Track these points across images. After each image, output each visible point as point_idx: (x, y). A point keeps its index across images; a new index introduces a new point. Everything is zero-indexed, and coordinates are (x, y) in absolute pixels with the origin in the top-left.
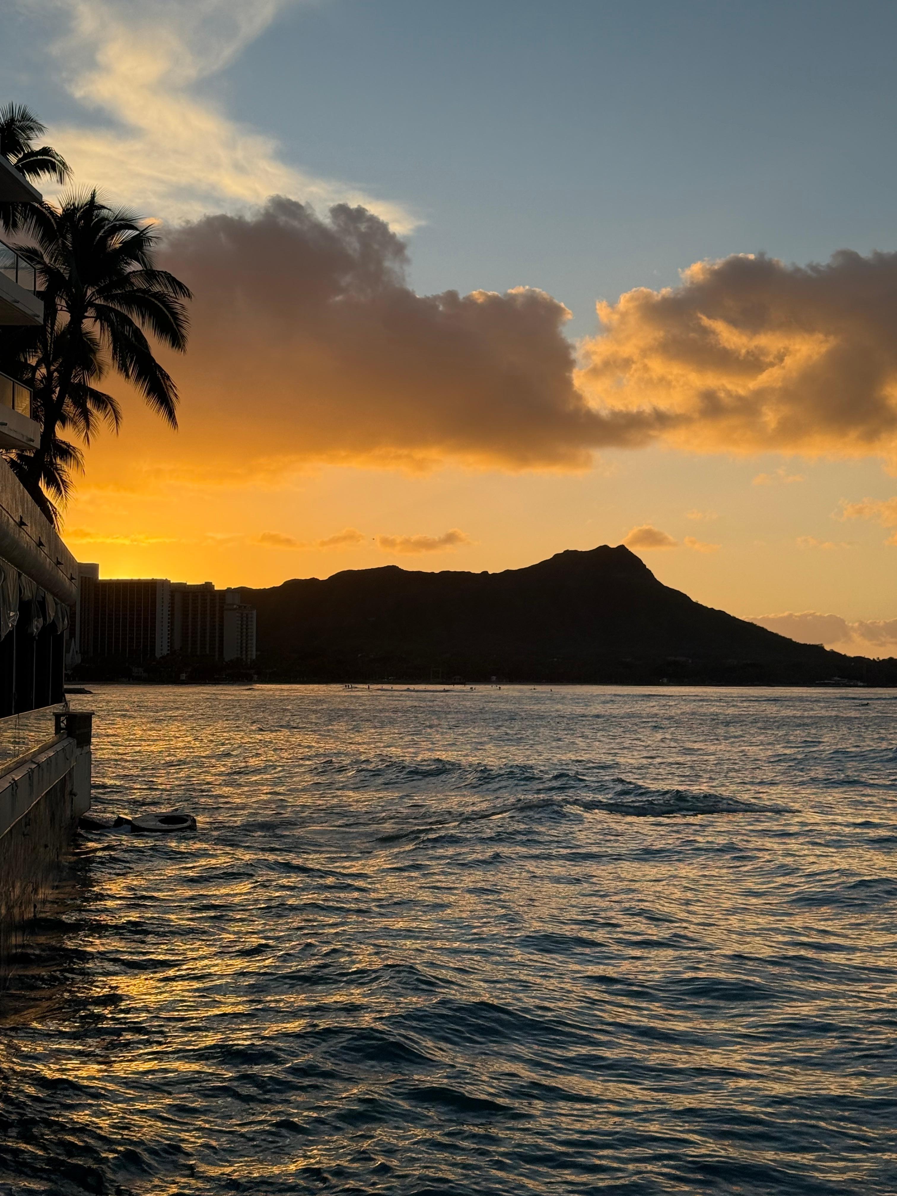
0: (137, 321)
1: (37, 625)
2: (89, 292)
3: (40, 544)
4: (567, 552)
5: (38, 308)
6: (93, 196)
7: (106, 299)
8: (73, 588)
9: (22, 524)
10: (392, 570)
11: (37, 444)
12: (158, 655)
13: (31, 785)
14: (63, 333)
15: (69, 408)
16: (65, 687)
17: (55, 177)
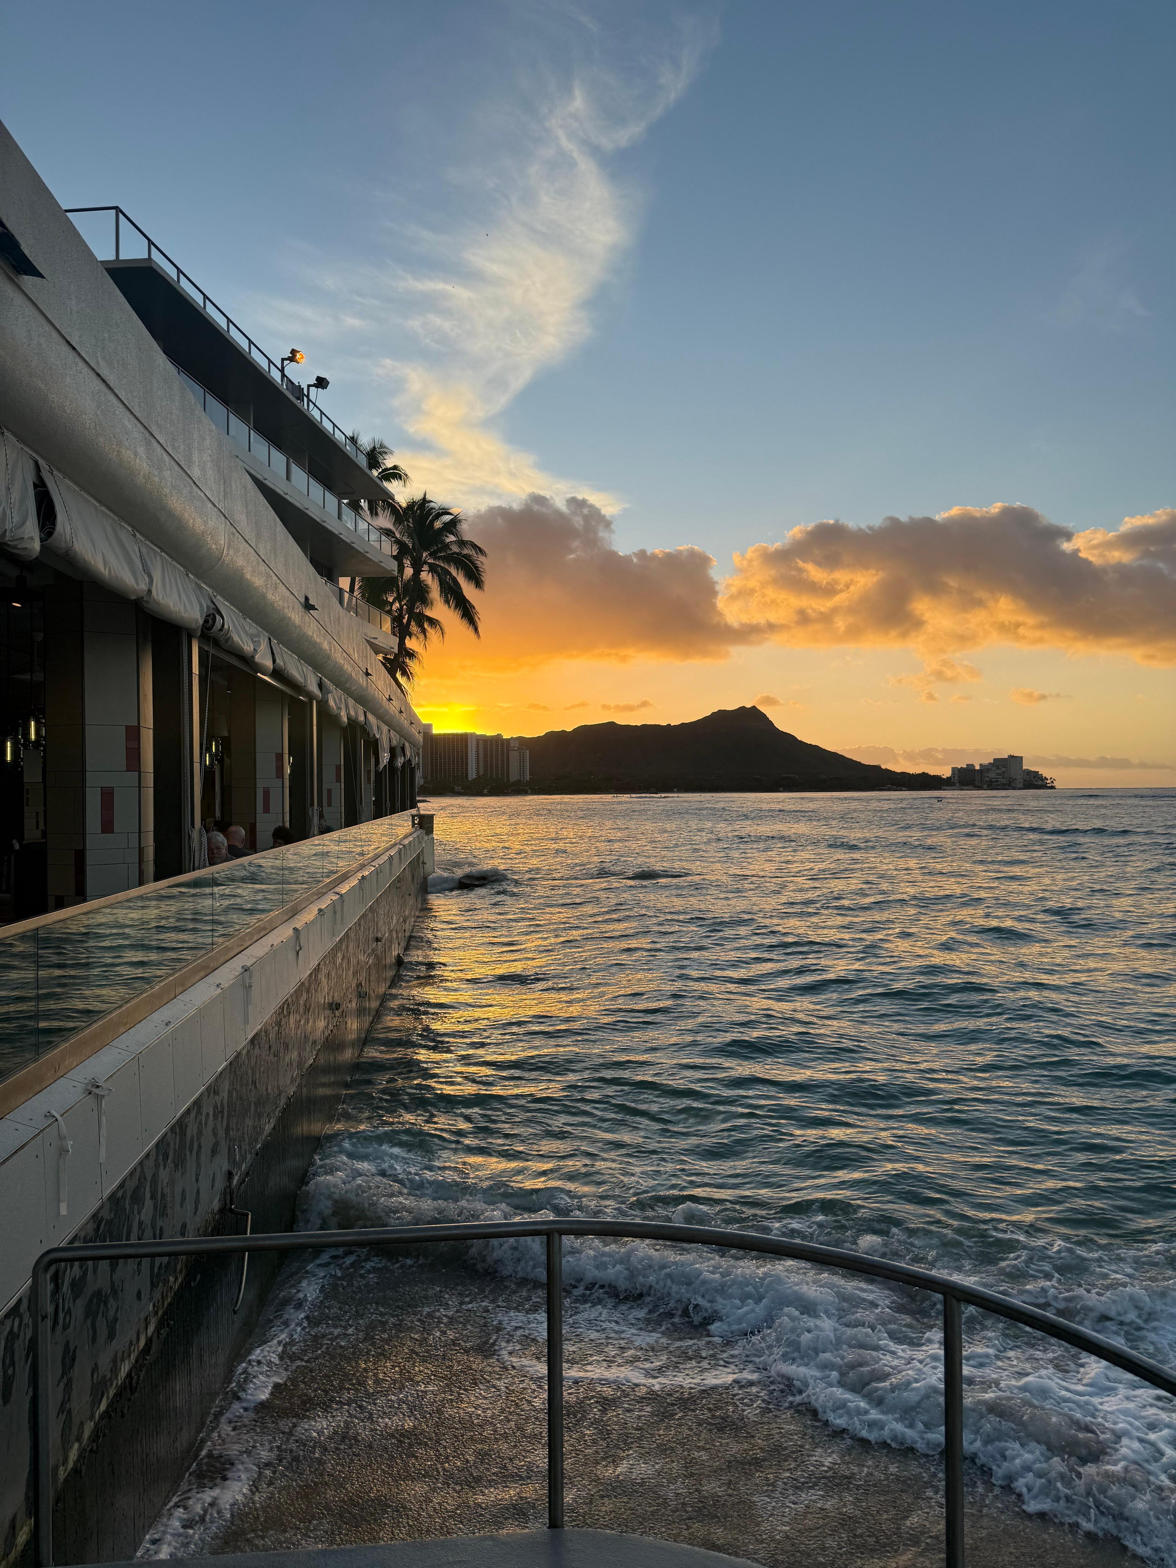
0: (454, 572)
1: (400, 761)
2: (424, 555)
3: (401, 712)
4: (719, 711)
5: (393, 566)
6: (425, 495)
7: (434, 559)
8: (420, 738)
9: (390, 699)
10: (612, 725)
11: (396, 650)
12: (470, 779)
13: (400, 858)
14: (409, 581)
15: (414, 628)
16: (418, 798)
17: (401, 483)
